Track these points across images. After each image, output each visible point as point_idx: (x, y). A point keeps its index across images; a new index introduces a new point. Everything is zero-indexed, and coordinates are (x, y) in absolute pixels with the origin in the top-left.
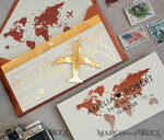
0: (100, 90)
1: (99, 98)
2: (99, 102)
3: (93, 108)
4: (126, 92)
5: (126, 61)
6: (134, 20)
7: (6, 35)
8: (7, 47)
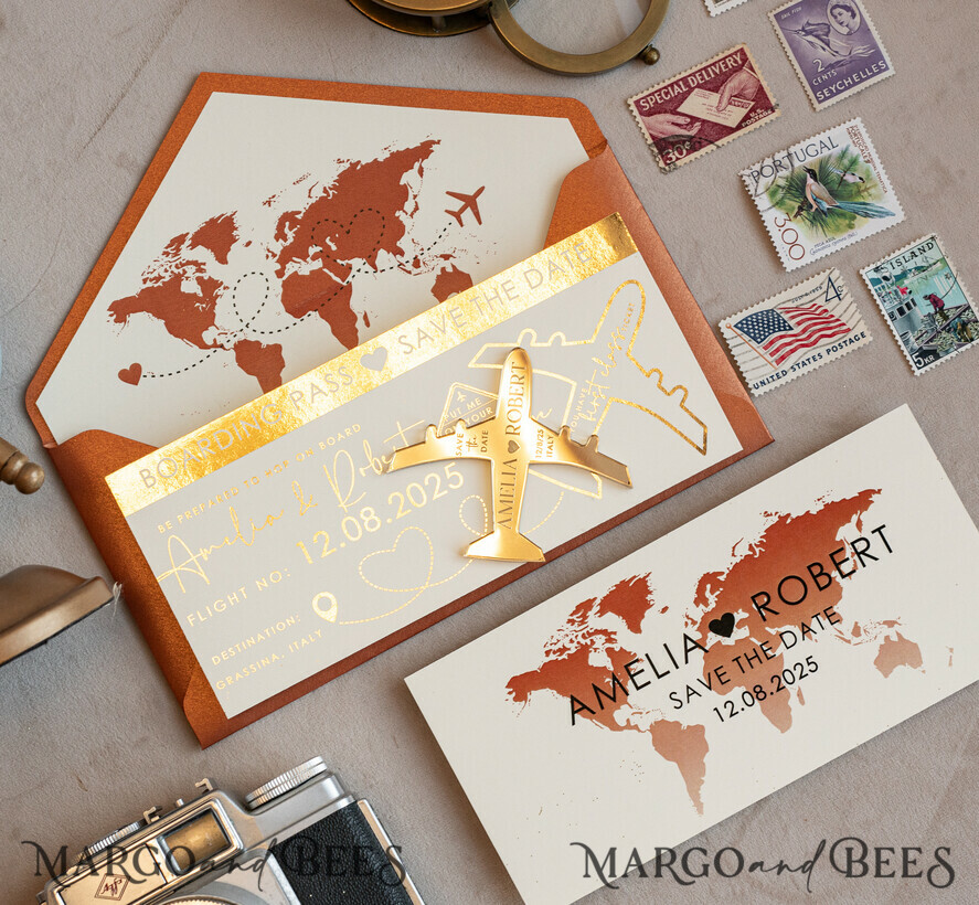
0: (631, 601)
3: (594, 688)
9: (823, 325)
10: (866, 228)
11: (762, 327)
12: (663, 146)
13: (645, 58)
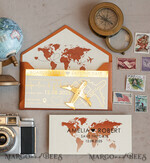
0: (83, 121)
1: (80, 125)
2: (78, 128)
3: (72, 129)
4: (99, 131)
5: (110, 110)
6: (129, 87)
7: (39, 49)
8: (36, 58)
9: (127, 99)
10: (139, 90)
11: (119, 95)
12: (119, 66)
13: (123, 53)
